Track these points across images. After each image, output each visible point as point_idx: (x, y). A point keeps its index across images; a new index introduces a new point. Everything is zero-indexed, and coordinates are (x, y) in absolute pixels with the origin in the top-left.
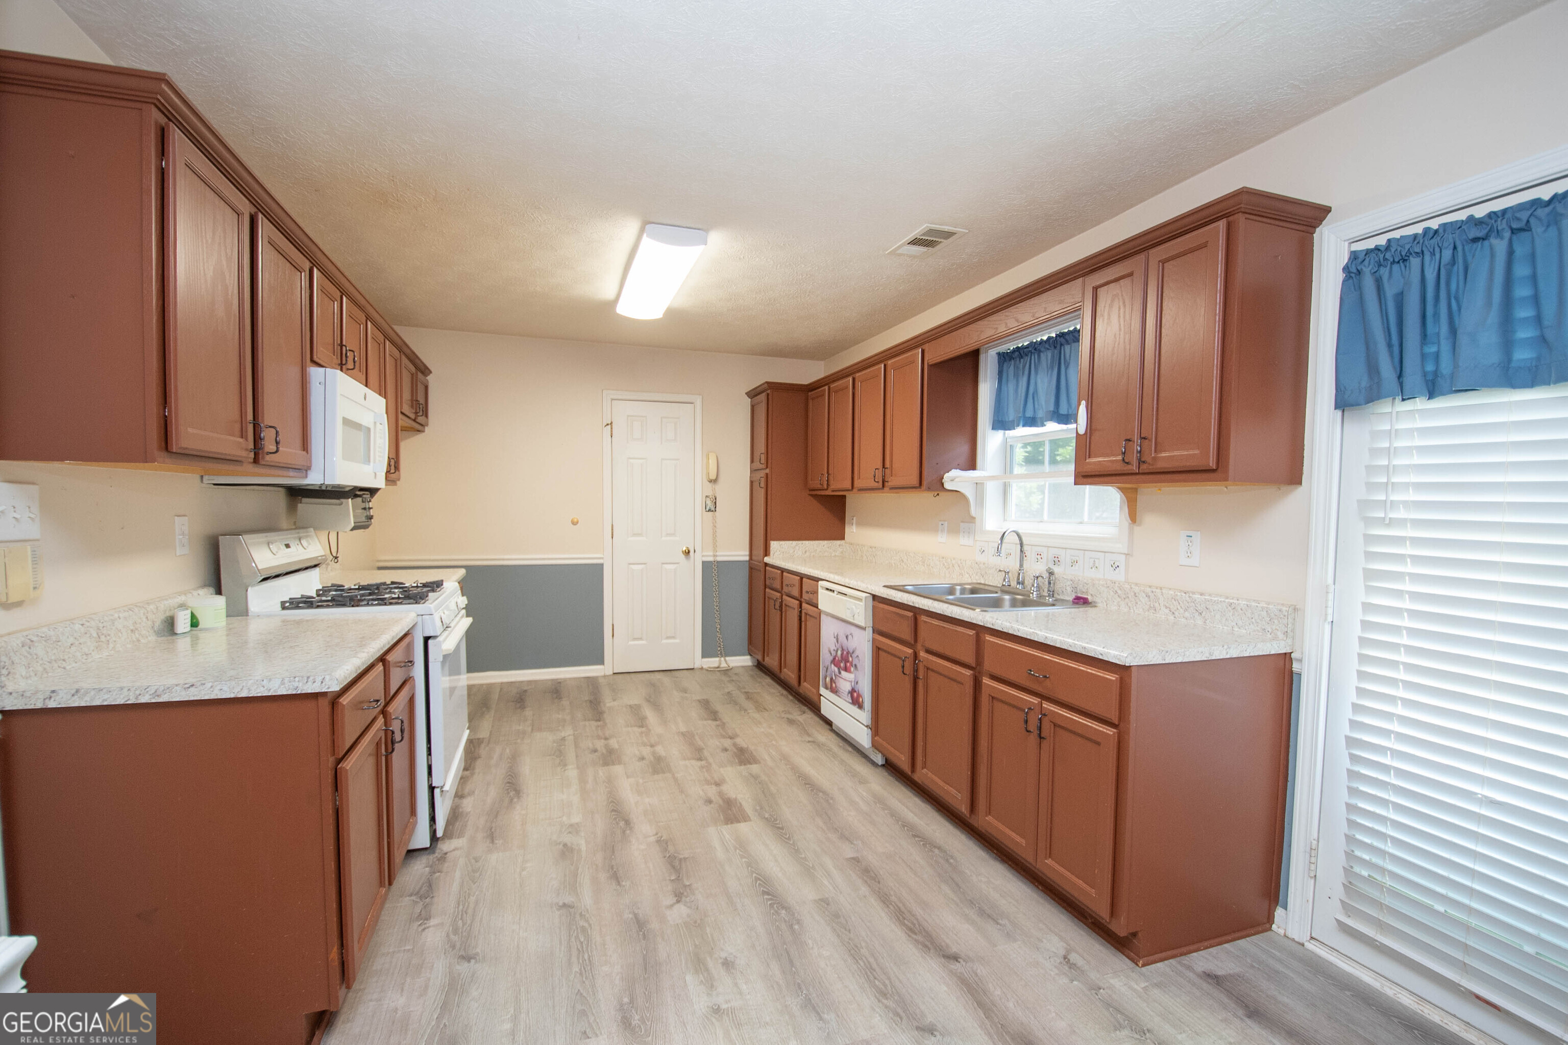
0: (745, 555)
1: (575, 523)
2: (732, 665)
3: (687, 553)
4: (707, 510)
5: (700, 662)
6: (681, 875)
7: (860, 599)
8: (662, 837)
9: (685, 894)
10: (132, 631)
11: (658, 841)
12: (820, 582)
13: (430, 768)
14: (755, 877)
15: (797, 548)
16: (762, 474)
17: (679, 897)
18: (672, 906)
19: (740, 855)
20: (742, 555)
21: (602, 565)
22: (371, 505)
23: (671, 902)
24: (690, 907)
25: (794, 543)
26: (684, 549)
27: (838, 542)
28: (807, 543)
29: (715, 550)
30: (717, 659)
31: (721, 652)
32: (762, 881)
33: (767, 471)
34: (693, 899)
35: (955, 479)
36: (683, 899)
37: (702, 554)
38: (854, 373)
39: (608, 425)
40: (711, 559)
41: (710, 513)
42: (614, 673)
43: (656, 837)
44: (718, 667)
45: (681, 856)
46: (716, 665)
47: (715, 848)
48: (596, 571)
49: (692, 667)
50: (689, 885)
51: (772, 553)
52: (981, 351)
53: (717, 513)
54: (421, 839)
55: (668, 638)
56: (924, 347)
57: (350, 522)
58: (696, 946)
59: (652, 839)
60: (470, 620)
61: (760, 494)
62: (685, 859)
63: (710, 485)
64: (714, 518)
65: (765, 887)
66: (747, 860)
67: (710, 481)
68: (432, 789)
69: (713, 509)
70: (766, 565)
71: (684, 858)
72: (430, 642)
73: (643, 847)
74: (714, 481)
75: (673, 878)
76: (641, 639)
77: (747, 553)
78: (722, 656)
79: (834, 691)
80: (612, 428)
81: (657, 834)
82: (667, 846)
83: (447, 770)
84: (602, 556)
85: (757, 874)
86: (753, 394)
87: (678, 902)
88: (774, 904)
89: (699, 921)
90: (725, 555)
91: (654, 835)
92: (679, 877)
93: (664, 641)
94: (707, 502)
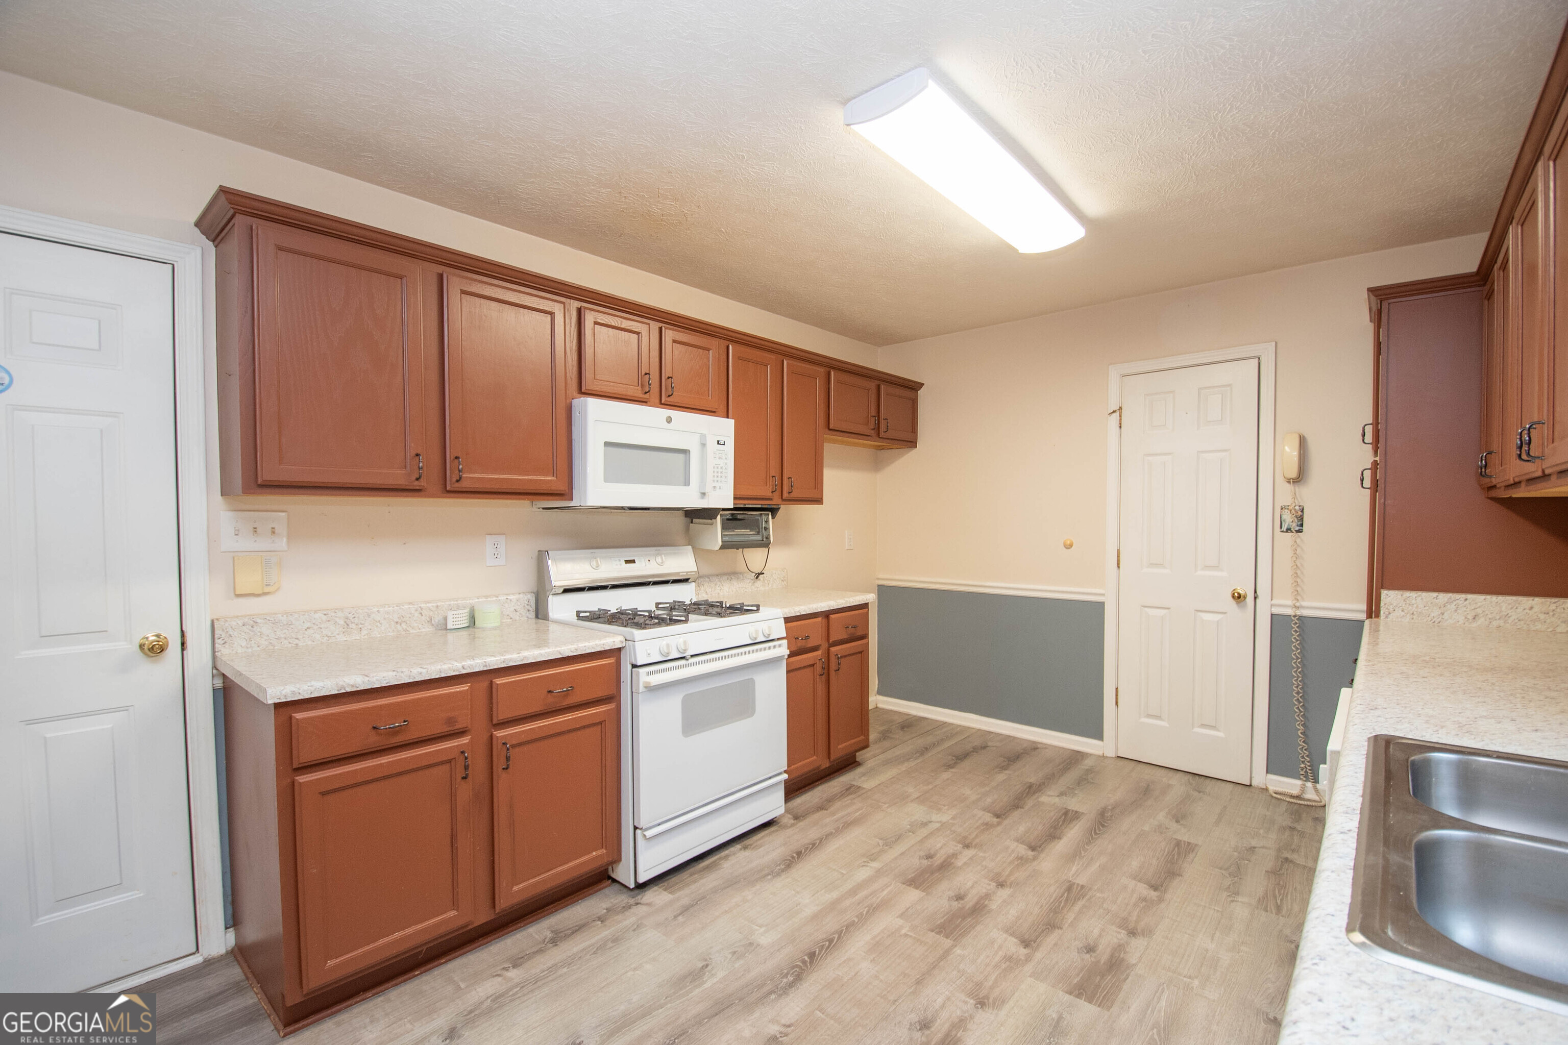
1: (1069, 546)
4: (1284, 529)
10: (397, 623)
21: (1103, 603)
29: (1297, 594)
30: (1299, 782)
31: (1306, 772)
39: (1114, 412)
40: (1289, 611)
44: (1298, 797)
46: (1295, 792)
55: (1203, 726)
57: (717, 541)
63: (1289, 487)
74: (1299, 479)
76: (1158, 717)
78: (1307, 780)
80: (1121, 416)
84: (1102, 591)
94: (1284, 517)
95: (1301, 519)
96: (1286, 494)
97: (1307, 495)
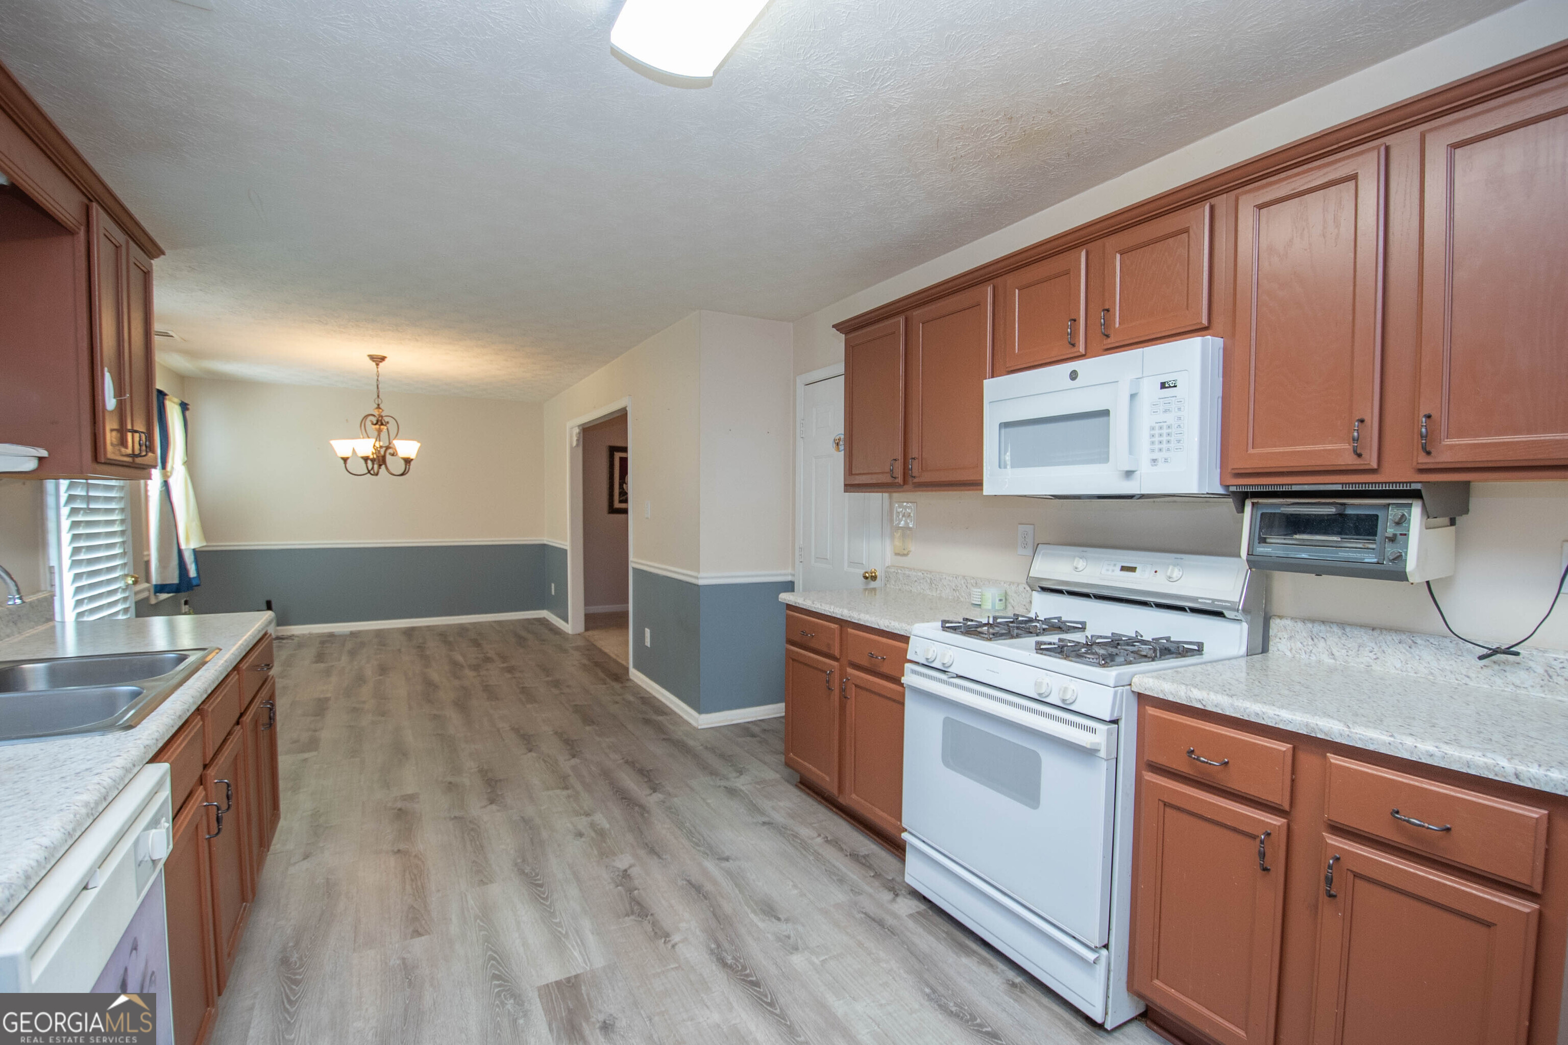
6: (628, 896)
8: (665, 942)
9: (620, 878)
11: (667, 935)
14: (547, 902)
17: (625, 874)
18: (630, 867)
19: (562, 927)
23: (631, 869)
24: (614, 867)
32: (541, 897)
34: (612, 874)
36: (621, 874)
43: (673, 942)
45: (632, 917)
47: (593, 933)
50: (618, 886)
58: (605, 842)
59: (676, 938)
62: (627, 915)
65: (539, 891)
66: (554, 920)
71: (629, 916)
73: (683, 925)
75: (636, 892)
81: (673, 946)
82: (653, 930)
85: (545, 905)
87: (626, 871)
88: (535, 876)
89: (604, 857)
91: (676, 944)
92: (630, 894)
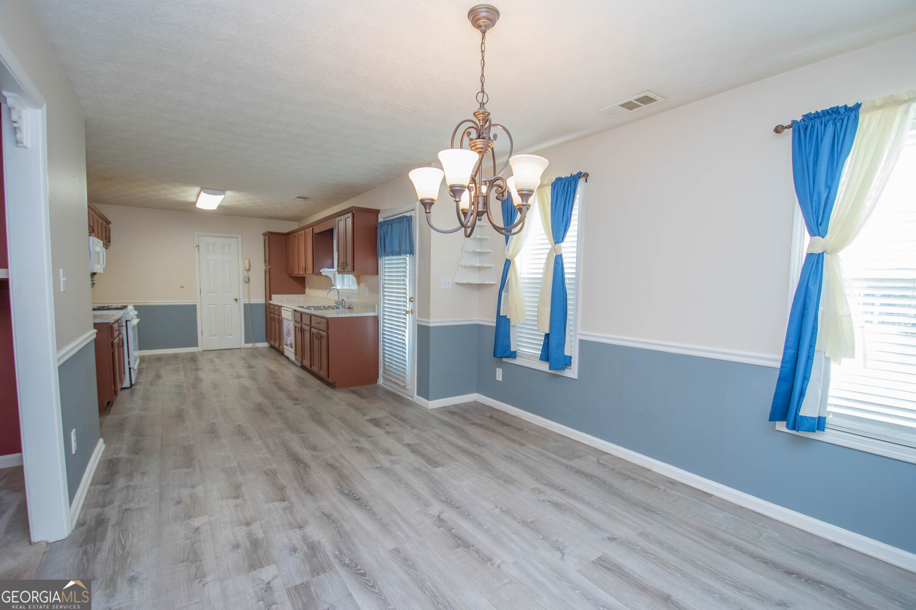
0: (263, 301)
1: (182, 287)
2: (258, 346)
3: (236, 300)
4: (246, 282)
5: (243, 345)
7: (290, 311)
12: (282, 308)
13: (129, 362)
15: (284, 297)
16: (268, 268)
20: (262, 301)
22: (94, 279)
25: (283, 295)
26: (235, 297)
27: (302, 295)
28: (288, 295)
29: (249, 298)
33: (270, 267)
35: (325, 271)
37: (244, 301)
38: (298, 232)
39: (197, 246)
41: (247, 284)
42: (204, 351)
48: (193, 308)
49: (240, 347)
51: (272, 299)
52: (334, 229)
53: (250, 284)
54: (127, 384)
56: (313, 227)
60: (138, 320)
61: (268, 275)
64: (249, 287)
67: (246, 270)
68: (130, 368)
69: (248, 281)
70: (270, 304)
72: (128, 322)
74: (249, 270)
77: (264, 300)
79: (287, 345)
83: (135, 364)
84: (195, 301)
86: (264, 235)
90: (254, 301)
93: (227, 337)
95: (249, 280)
96: (246, 274)
97: (251, 274)
